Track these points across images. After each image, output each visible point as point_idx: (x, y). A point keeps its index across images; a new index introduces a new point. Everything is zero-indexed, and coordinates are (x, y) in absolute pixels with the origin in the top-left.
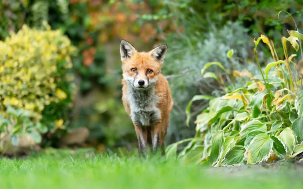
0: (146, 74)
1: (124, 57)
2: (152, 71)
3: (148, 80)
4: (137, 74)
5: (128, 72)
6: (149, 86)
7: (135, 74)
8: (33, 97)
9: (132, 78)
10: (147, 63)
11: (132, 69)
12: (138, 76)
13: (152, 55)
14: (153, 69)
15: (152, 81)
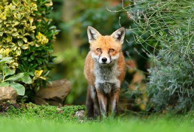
0: (109, 53)
1: (91, 40)
2: (114, 50)
3: (110, 57)
4: (101, 53)
5: (95, 52)
6: (111, 62)
7: (100, 53)
8: (9, 40)
9: (97, 57)
10: (109, 43)
11: (97, 49)
12: (102, 54)
13: (114, 37)
14: (114, 48)
15: (113, 58)
